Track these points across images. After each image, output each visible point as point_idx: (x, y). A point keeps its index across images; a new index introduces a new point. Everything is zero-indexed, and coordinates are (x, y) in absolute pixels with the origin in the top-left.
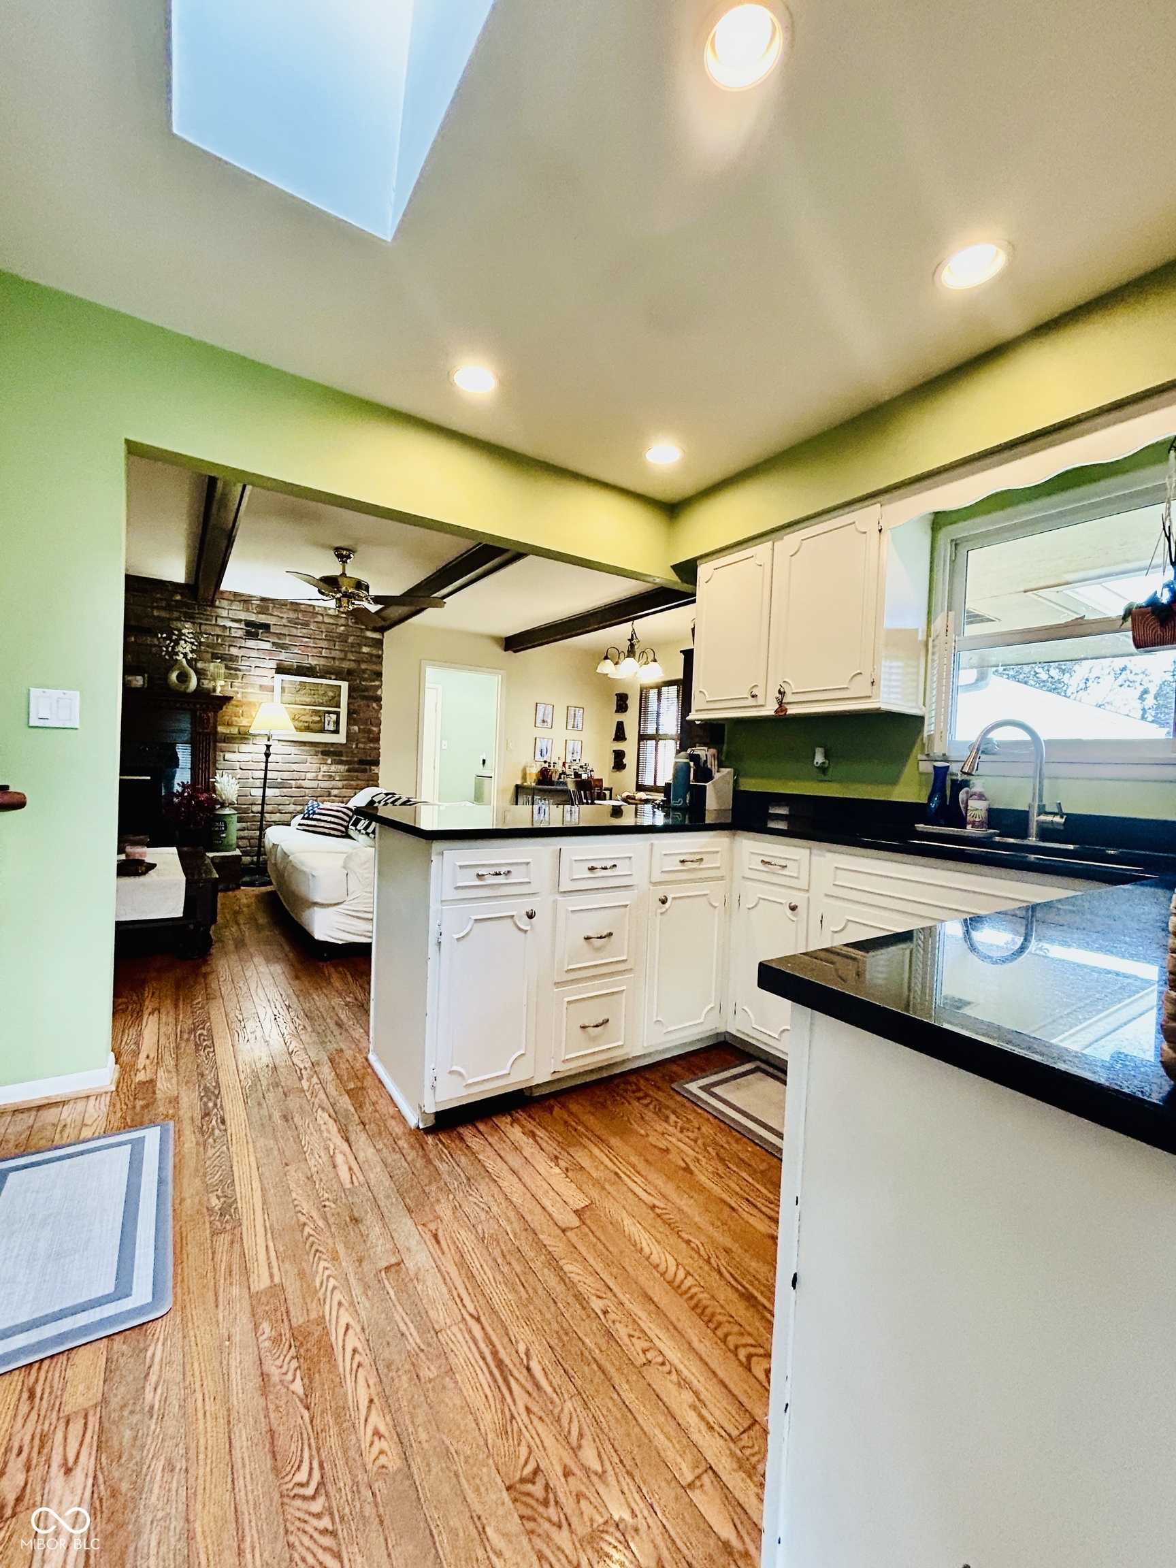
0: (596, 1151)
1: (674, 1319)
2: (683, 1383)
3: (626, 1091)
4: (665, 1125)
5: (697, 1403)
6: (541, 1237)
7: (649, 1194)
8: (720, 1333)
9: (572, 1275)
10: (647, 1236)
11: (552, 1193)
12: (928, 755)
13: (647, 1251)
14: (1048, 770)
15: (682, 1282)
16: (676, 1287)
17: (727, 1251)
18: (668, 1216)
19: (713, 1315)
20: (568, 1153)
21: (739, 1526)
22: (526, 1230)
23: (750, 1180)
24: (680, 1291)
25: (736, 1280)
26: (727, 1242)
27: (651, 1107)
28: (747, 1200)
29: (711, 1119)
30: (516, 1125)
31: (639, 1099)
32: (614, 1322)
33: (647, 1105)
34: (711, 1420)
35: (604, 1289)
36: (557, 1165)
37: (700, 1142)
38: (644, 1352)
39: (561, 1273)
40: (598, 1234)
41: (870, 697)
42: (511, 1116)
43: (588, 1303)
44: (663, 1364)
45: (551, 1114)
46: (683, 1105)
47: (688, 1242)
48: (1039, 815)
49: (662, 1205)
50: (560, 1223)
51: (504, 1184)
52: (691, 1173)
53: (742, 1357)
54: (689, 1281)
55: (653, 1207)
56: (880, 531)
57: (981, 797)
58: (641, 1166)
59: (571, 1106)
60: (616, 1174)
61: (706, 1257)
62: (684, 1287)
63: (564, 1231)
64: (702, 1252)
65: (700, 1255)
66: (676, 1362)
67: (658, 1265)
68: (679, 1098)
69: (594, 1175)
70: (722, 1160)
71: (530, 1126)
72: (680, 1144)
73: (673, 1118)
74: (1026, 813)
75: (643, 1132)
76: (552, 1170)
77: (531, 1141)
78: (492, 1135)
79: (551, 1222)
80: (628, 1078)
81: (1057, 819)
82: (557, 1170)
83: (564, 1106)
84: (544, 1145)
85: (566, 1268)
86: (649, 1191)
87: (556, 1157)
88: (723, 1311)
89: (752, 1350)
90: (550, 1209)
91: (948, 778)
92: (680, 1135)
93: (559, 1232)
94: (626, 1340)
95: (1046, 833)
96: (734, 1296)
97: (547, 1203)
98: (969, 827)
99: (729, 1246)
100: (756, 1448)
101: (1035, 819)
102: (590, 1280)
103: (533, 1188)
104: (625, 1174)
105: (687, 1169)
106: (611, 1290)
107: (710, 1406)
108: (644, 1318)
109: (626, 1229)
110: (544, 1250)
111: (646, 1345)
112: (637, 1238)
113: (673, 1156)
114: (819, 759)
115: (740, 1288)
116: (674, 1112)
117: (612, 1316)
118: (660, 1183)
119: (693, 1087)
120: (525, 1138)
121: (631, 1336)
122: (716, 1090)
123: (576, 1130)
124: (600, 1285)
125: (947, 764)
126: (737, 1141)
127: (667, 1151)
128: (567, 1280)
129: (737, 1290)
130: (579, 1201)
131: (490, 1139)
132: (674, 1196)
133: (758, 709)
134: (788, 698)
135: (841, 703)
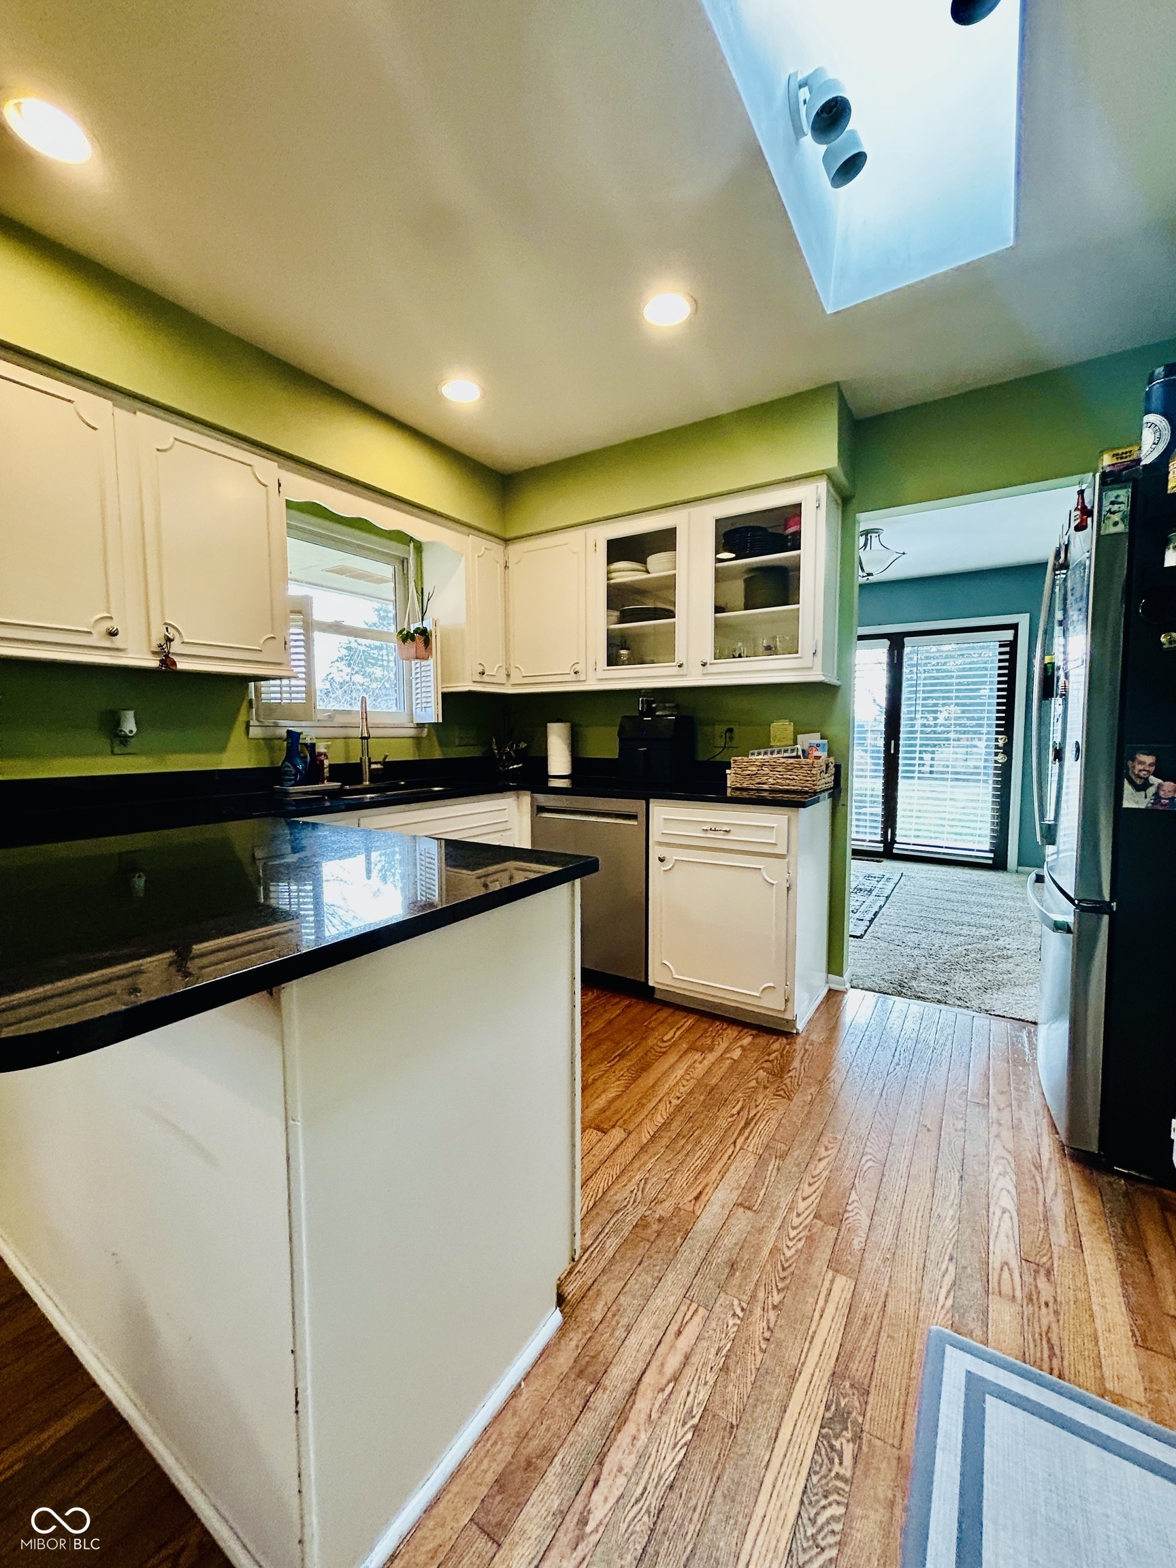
41: (281, 664)
48: (370, 766)
56: (280, 492)
57: (328, 756)
62: (634, 1076)
66: (682, 1072)
81: (380, 766)
89: (655, 1052)
94: (687, 1088)
100: (700, 1047)
101: (364, 769)
102: (661, 1109)
106: (660, 1100)
107: (694, 1059)
108: (667, 1085)
114: (130, 725)
121: (684, 1086)
124: (661, 1104)
133: (111, 653)
134: (175, 647)
135: (214, 662)
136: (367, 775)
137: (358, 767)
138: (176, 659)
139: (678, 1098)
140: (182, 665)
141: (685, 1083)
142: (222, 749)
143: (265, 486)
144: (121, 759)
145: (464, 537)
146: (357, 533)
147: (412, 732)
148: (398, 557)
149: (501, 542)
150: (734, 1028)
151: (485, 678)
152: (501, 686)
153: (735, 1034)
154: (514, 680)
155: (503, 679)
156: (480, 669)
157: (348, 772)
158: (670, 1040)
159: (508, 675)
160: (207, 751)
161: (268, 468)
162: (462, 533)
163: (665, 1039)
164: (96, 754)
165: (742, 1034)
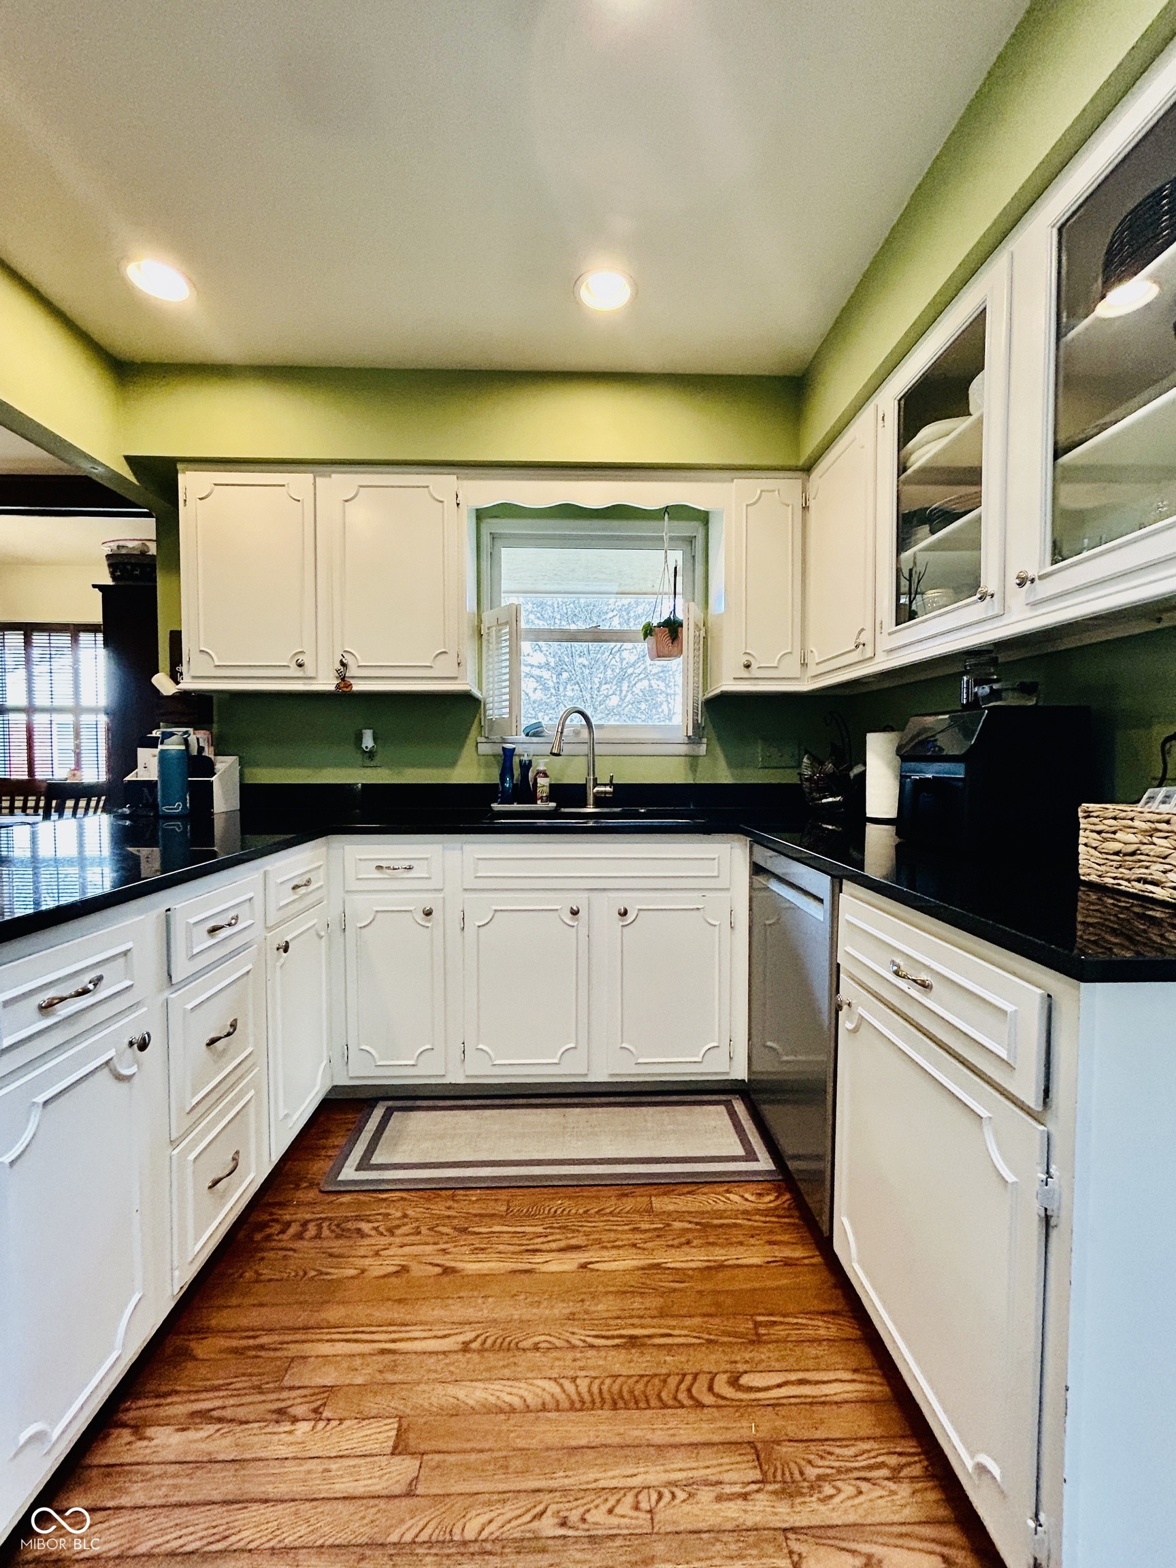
0: (326, 1349)
1: (616, 1440)
2: (691, 1487)
3: (268, 1238)
4: (367, 1241)
5: (718, 1489)
6: (394, 1538)
7: (445, 1336)
8: (653, 1402)
9: (484, 1535)
10: (497, 1386)
11: (334, 1466)
12: (487, 738)
13: (516, 1402)
14: (598, 749)
15: (579, 1394)
16: (579, 1405)
17: (572, 1317)
18: (489, 1342)
19: (631, 1392)
20: (291, 1388)
21: (844, 1544)
22: (362, 1558)
23: (510, 1229)
24: (588, 1405)
25: (607, 1338)
26: (561, 1309)
27: (326, 1232)
28: (527, 1251)
29: (404, 1195)
30: (149, 1432)
31: (299, 1236)
32: (584, 1520)
33: (318, 1236)
34: (737, 1489)
35: (533, 1499)
36: (295, 1420)
37: (424, 1230)
38: (637, 1508)
39: (474, 1548)
40: (454, 1445)
41: (455, 678)
42: (124, 1425)
43: (537, 1538)
44: (660, 1496)
45: (195, 1359)
46: (360, 1204)
47: (536, 1347)
48: (594, 787)
49: (472, 1335)
50: (397, 1490)
51: (246, 1537)
52: (453, 1270)
53: (687, 1402)
54: (583, 1384)
55: (466, 1348)
56: (458, 504)
57: (545, 775)
58: (398, 1313)
59: (213, 1322)
60: (383, 1352)
61: (565, 1344)
62: (587, 1398)
63: (410, 1494)
64: (558, 1343)
65: (560, 1348)
66: (665, 1477)
67: (544, 1404)
68: (346, 1198)
69: (360, 1380)
70: (464, 1231)
71: (179, 1408)
72: (406, 1250)
73: (366, 1227)
74: (585, 785)
75: (352, 1272)
76: (298, 1433)
77: (211, 1428)
78: (122, 1491)
79: (382, 1504)
80: (251, 1219)
81: (608, 789)
82: (303, 1427)
83: (204, 1332)
84: (241, 1413)
85: (470, 1534)
86: (440, 1333)
87: (281, 1412)
88: (635, 1379)
89: (683, 1387)
90: (359, 1488)
91: (516, 760)
92: (398, 1240)
93: (405, 1502)
94: (614, 1521)
95: (600, 800)
96: (623, 1355)
97: (344, 1486)
98: (539, 802)
99: (567, 1311)
100: (778, 1464)
101: (592, 791)
102: (509, 1511)
103: (298, 1489)
104: (394, 1341)
105: (447, 1271)
106: (539, 1491)
107: (726, 1477)
108: (599, 1476)
109: (471, 1402)
110: (420, 1551)
111: (629, 1499)
112: (492, 1399)
113: (417, 1270)
114: (368, 742)
115: (617, 1341)
116: (358, 1218)
117: (574, 1517)
118: (438, 1313)
119: (349, 1173)
120: (192, 1434)
121: (610, 1511)
122: (375, 1160)
123: (262, 1347)
124: (524, 1502)
125: (513, 746)
126: (453, 1198)
127: (404, 1269)
128: (488, 1546)
129: (617, 1346)
130: (382, 1434)
131: (125, 1501)
132: (470, 1313)
133: (306, 681)
134: (352, 671)
135: (424, 682)
136: (591, 799)
137: (582, 788)
138: (352, 681)
139: (563, 1524)
140: (358, 686)
141: (625, 1508)
142: (452, 764)
143: (442, 502)
144: (369, 771)
145: (726, 485)
146: (616, 523)
147: (683, 749)
148: (684, 539)
149: (799, 474)
150: (932, 1496)
151: (754, 672)
152: (793, 682)
153: (908, 1513)
154: (813, 670)
155: (796, 671)
156: (744, 659)
157: (569, 794)
158: (751, 1389)
159: (804, 665)
160: (437, 765)
161: (445, 483)
162: (725, 481)
163: (744, 1380)
164: (352, 766)
165: (927, 1531)
